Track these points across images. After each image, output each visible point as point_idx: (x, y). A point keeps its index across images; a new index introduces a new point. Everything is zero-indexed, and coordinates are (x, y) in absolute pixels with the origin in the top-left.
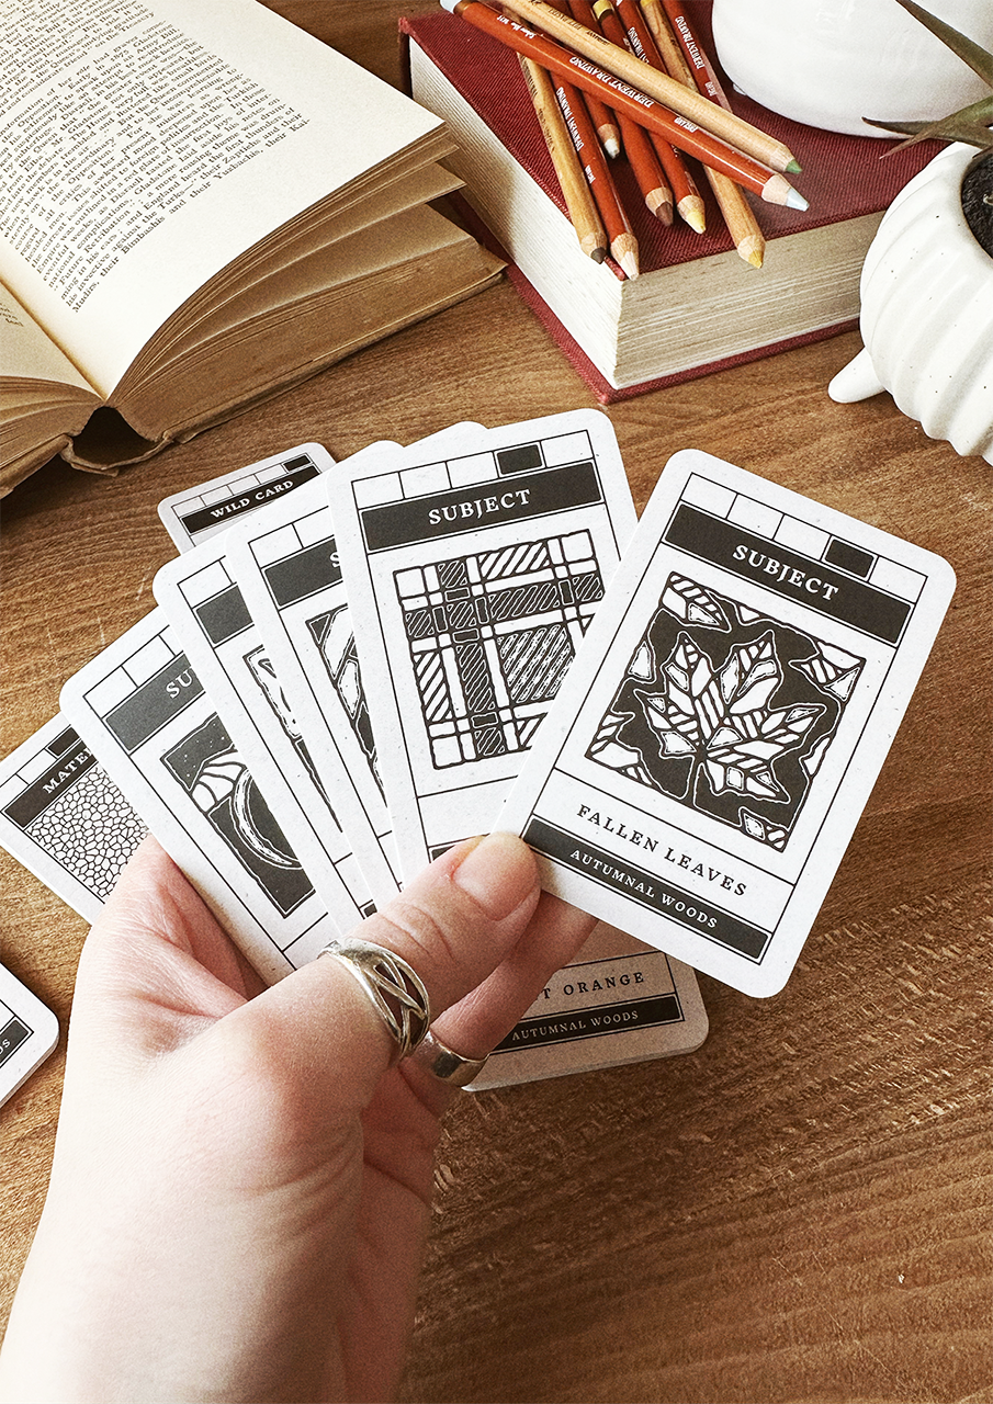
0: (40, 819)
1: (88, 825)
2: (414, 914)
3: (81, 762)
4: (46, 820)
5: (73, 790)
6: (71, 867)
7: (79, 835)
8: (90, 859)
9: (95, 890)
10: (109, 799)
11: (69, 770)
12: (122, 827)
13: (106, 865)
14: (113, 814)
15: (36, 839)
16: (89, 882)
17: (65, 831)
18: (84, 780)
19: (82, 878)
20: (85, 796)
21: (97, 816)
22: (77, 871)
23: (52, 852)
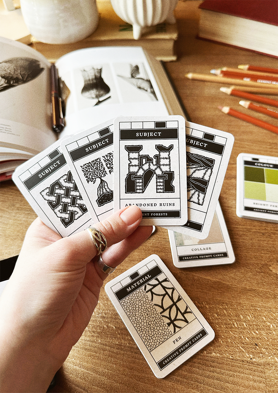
0: (124, 300)
1: (137, 306)
2: (107, 223)
3: (138, 284)
4: (126, 300)
5: (135, 293)
6: (131, 318)
7: (134, 309)
8: (136, 317)
9: (136, 328)
10: (144, 300)
11: (134, 286)
12: (147, 310)
13: (140, 321)
14: (145, 305)
15: (122, 305)
16: (135, 325)
17: (131, 306)
18: (138, 291)
19: (133, 323)
20: (138, 296)
21: (140, 304)
22: (132, 320)
23: (126, 311)
